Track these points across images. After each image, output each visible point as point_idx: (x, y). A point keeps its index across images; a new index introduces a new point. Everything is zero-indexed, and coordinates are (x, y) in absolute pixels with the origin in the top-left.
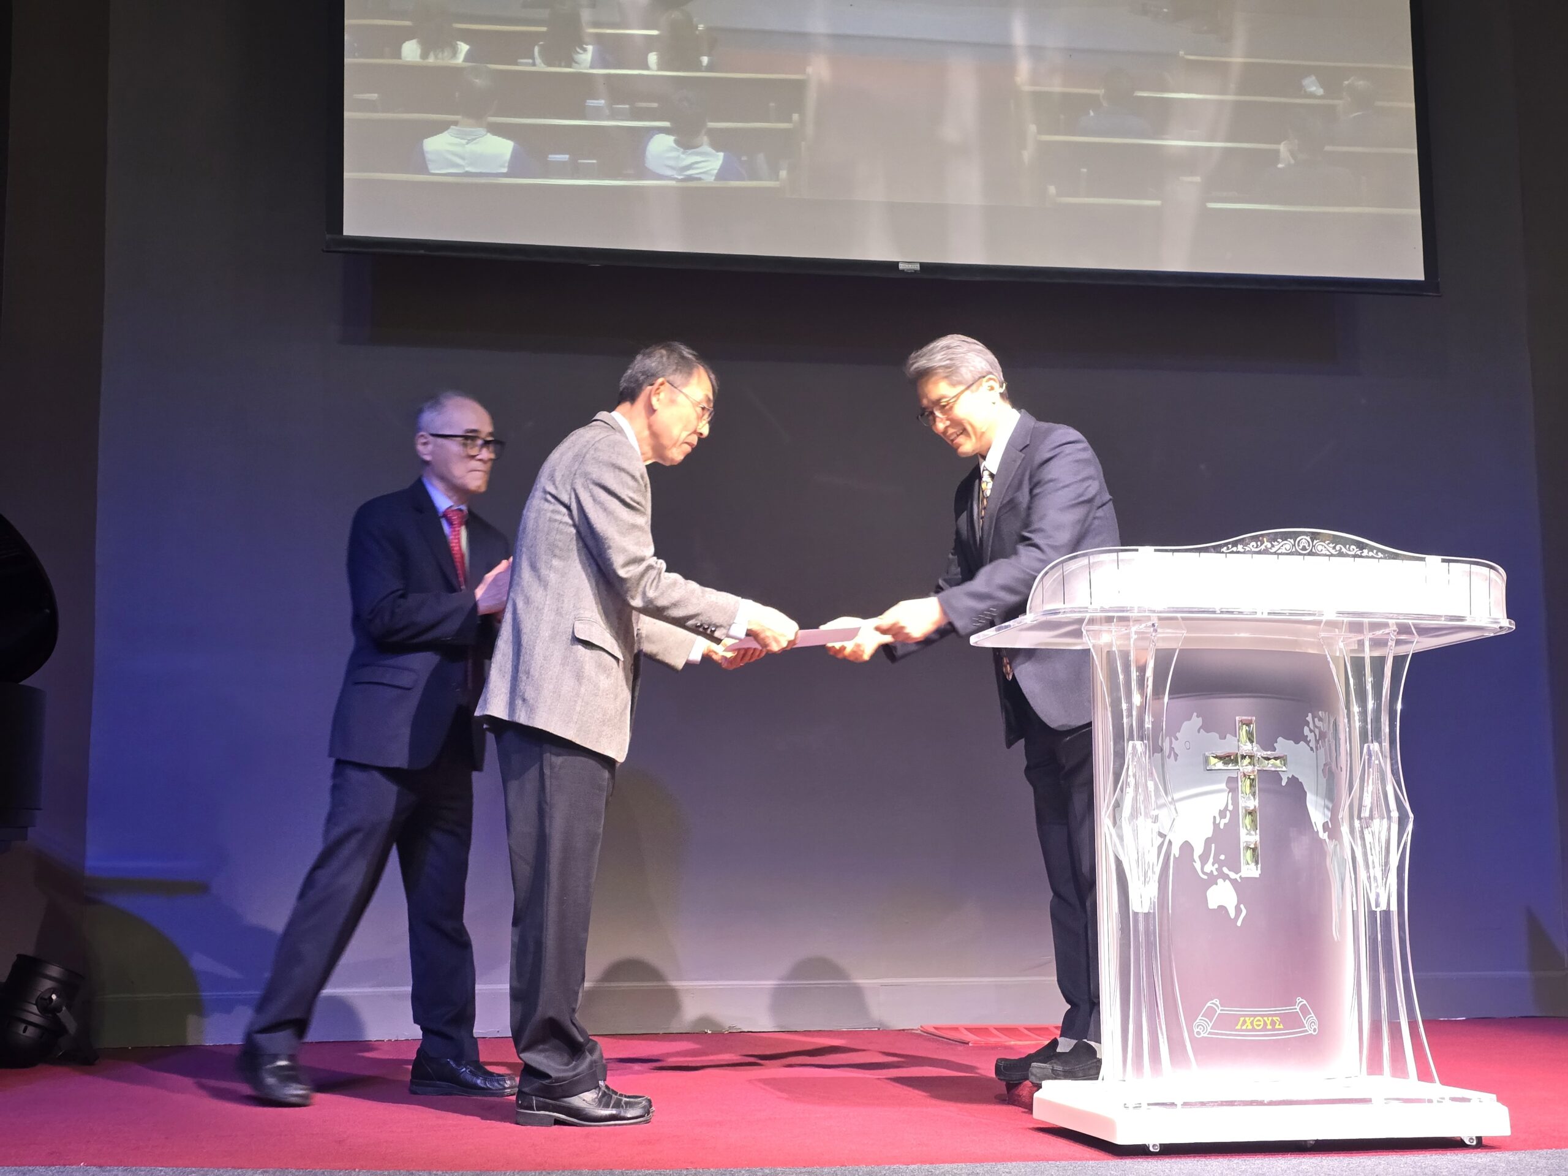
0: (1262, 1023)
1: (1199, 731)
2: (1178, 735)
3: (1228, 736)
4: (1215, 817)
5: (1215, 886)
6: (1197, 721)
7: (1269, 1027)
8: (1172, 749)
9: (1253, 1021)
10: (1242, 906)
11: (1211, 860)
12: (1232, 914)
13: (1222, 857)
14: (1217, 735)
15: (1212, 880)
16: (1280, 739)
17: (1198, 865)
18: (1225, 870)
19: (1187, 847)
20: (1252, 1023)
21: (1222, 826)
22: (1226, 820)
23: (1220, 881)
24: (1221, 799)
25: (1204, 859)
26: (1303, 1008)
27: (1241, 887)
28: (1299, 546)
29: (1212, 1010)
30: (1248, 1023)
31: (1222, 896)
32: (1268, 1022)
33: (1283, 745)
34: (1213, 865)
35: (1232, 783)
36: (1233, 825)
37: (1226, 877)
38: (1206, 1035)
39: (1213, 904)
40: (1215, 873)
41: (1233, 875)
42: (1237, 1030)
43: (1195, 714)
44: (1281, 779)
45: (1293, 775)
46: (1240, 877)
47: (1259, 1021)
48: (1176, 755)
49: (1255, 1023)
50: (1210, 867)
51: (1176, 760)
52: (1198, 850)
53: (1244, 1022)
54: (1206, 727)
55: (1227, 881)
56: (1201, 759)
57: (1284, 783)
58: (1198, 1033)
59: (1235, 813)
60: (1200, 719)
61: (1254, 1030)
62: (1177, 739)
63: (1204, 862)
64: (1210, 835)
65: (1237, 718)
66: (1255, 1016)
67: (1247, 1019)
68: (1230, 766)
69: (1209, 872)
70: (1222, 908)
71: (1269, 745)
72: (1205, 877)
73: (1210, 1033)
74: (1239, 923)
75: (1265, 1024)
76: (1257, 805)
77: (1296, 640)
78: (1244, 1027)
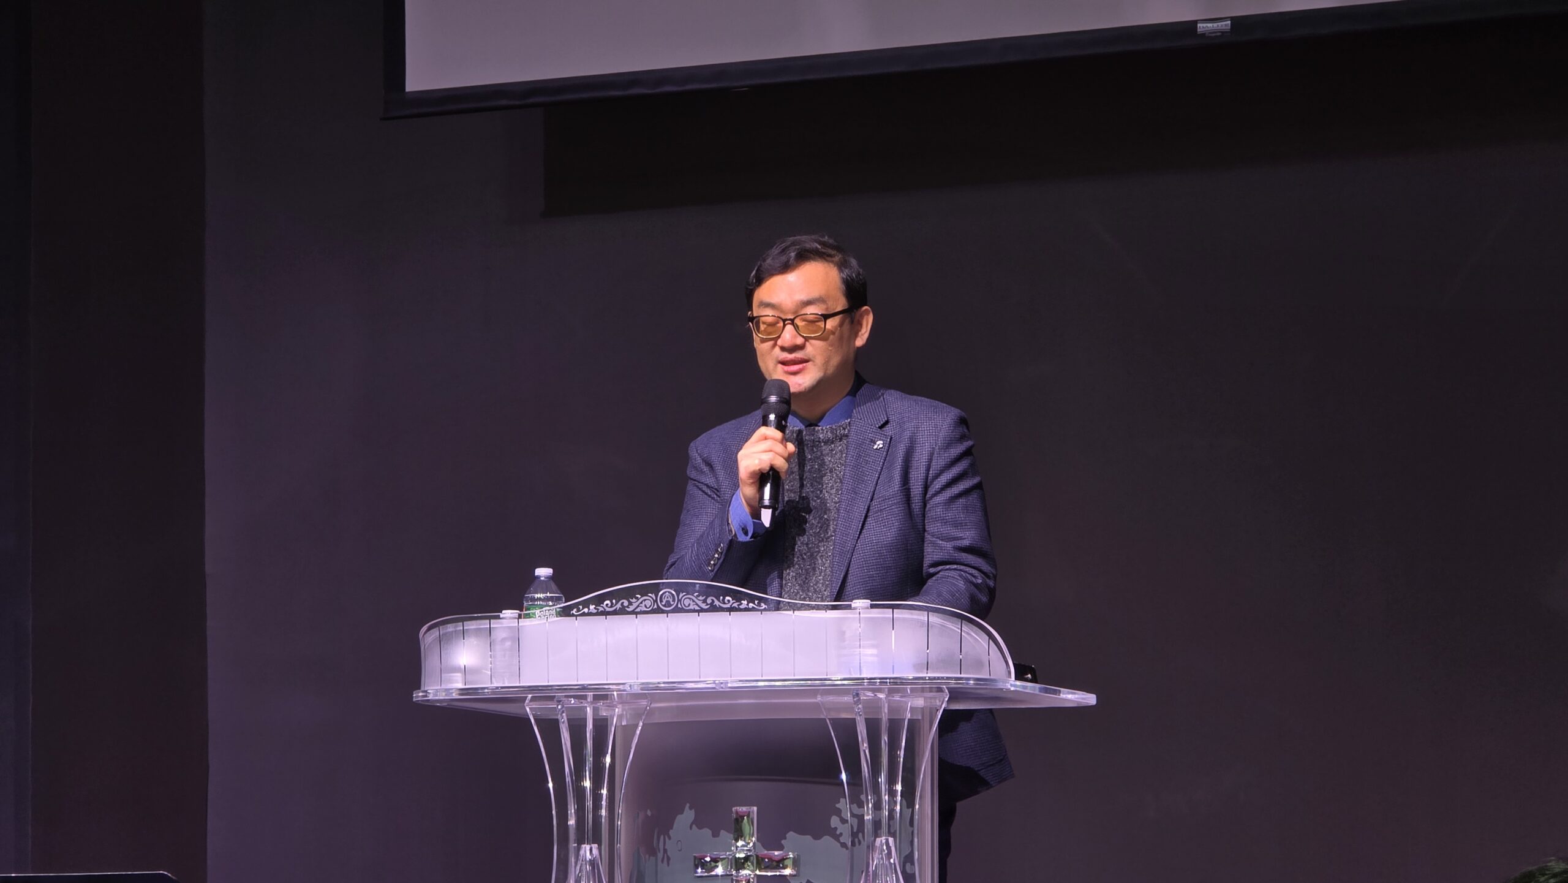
1: (692, 826)
2: (671, 832)
3: (722, 832)
6: (689, 813)
8: (665, 851)
14: (709, 831)
16: (792, 833)
28: (661, 601)
33: (797, 842)
43: (688, 805)
48: (669, 859)
51: (668, 865)
54: (698, 823)
60: (693, 810)
62: (670, 838)
65: (734, 809)
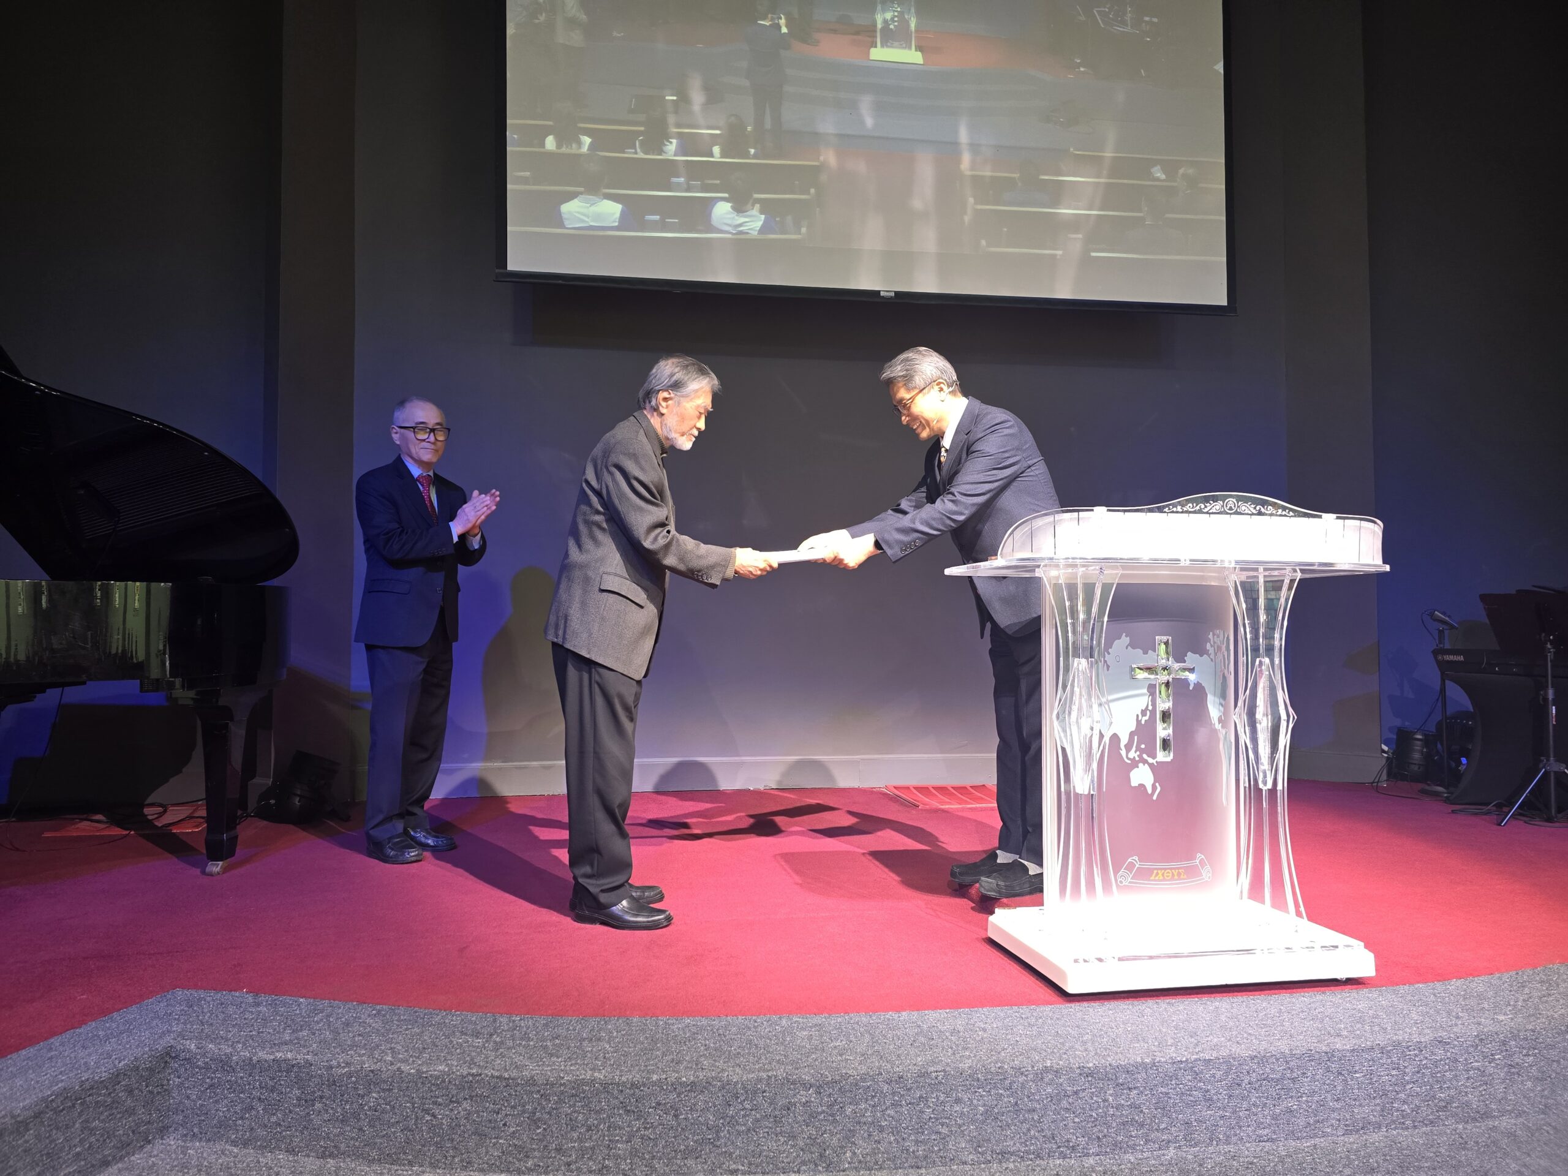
0: (1171, 875)
1: (1127, 648)
2: (1110, 650)
3: (1150, 651)
4: (1138, 716)
5: (1136, 769)
6: (1125, 640)
7: (1176, 877)
8: (1105, 662)
9: (1163, 874)
10: (1157, 784)
11: (1134, 749)
12: (1150, 791)
13: (1143, 746)
14: (1141, 651)
15: (1134, 764)
16: (1189, 654)
17: (1123, 752)
18: (1145, 756)
19: (1115, 738)
20: (1163, 875)
21: (1143, 722)
22: (1147, 718)
23: (1141, 765)
24: (1143, 701)
25: (1128, 747)
26: (1201, 862)
27: (1157, 770)
29: (1132, 865)
30: (1160, 875)
31: (1142, 776)
32: (1176, 874)
33: (1191, 658)
34: (1135, 752)
35: (1152, 689)
36: (1151, 724)
37: (1145, 762)
38: (1127, 884)
39: (1134, 783)
40: (1137, 759)
41: (1150, 760)
42: (1152, 880)
43: (1124, 634)
44: (1189, 684)
45: (1198, 682)
46: (1157, 762)
47: (1168, 872)
48: (1108, 667)
49: (1165, 874)
50: (1133, 754)
51: (1108, 670)
52: (1124, 740)
53: (1157, 874)
54: (1133, 645)
55: (1146, 765)
56: (1128, 669)
57: (1191, 688)
58: (1121, 882)
59: (1153, 712)
60: (1128, 638)
61: (1164, 880)
62: (1109, 653)
63: (1128, 752)
64: (1133, 728)
65: (1157, 637)
66: (1165, 869)
67: (1159, 871)
68: (1152, 677)
69: (1132, 757)
70: (1142, 786)
71: (1180, 659)
72: (1129, 762)
73: (1130, 882)
74: (1155, 798)
75: (1173, 874)
76: (1171, 707)
77: (1203, 576)
78: (1157, 878)
